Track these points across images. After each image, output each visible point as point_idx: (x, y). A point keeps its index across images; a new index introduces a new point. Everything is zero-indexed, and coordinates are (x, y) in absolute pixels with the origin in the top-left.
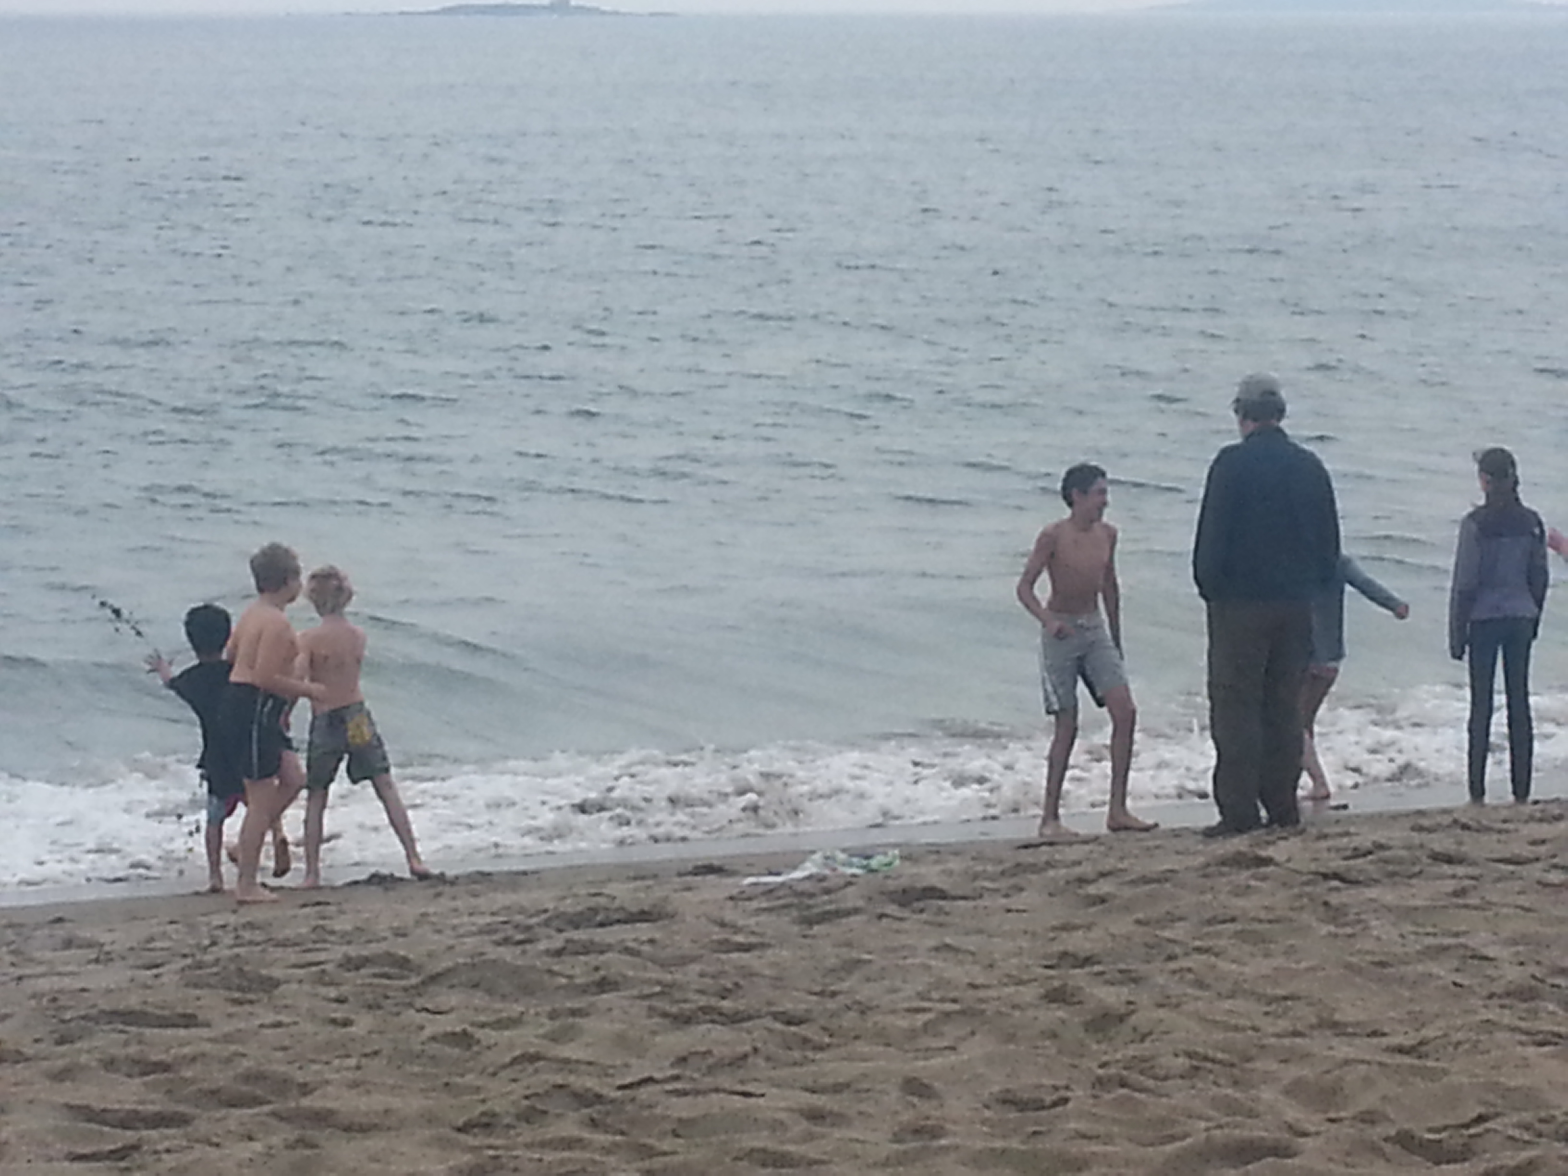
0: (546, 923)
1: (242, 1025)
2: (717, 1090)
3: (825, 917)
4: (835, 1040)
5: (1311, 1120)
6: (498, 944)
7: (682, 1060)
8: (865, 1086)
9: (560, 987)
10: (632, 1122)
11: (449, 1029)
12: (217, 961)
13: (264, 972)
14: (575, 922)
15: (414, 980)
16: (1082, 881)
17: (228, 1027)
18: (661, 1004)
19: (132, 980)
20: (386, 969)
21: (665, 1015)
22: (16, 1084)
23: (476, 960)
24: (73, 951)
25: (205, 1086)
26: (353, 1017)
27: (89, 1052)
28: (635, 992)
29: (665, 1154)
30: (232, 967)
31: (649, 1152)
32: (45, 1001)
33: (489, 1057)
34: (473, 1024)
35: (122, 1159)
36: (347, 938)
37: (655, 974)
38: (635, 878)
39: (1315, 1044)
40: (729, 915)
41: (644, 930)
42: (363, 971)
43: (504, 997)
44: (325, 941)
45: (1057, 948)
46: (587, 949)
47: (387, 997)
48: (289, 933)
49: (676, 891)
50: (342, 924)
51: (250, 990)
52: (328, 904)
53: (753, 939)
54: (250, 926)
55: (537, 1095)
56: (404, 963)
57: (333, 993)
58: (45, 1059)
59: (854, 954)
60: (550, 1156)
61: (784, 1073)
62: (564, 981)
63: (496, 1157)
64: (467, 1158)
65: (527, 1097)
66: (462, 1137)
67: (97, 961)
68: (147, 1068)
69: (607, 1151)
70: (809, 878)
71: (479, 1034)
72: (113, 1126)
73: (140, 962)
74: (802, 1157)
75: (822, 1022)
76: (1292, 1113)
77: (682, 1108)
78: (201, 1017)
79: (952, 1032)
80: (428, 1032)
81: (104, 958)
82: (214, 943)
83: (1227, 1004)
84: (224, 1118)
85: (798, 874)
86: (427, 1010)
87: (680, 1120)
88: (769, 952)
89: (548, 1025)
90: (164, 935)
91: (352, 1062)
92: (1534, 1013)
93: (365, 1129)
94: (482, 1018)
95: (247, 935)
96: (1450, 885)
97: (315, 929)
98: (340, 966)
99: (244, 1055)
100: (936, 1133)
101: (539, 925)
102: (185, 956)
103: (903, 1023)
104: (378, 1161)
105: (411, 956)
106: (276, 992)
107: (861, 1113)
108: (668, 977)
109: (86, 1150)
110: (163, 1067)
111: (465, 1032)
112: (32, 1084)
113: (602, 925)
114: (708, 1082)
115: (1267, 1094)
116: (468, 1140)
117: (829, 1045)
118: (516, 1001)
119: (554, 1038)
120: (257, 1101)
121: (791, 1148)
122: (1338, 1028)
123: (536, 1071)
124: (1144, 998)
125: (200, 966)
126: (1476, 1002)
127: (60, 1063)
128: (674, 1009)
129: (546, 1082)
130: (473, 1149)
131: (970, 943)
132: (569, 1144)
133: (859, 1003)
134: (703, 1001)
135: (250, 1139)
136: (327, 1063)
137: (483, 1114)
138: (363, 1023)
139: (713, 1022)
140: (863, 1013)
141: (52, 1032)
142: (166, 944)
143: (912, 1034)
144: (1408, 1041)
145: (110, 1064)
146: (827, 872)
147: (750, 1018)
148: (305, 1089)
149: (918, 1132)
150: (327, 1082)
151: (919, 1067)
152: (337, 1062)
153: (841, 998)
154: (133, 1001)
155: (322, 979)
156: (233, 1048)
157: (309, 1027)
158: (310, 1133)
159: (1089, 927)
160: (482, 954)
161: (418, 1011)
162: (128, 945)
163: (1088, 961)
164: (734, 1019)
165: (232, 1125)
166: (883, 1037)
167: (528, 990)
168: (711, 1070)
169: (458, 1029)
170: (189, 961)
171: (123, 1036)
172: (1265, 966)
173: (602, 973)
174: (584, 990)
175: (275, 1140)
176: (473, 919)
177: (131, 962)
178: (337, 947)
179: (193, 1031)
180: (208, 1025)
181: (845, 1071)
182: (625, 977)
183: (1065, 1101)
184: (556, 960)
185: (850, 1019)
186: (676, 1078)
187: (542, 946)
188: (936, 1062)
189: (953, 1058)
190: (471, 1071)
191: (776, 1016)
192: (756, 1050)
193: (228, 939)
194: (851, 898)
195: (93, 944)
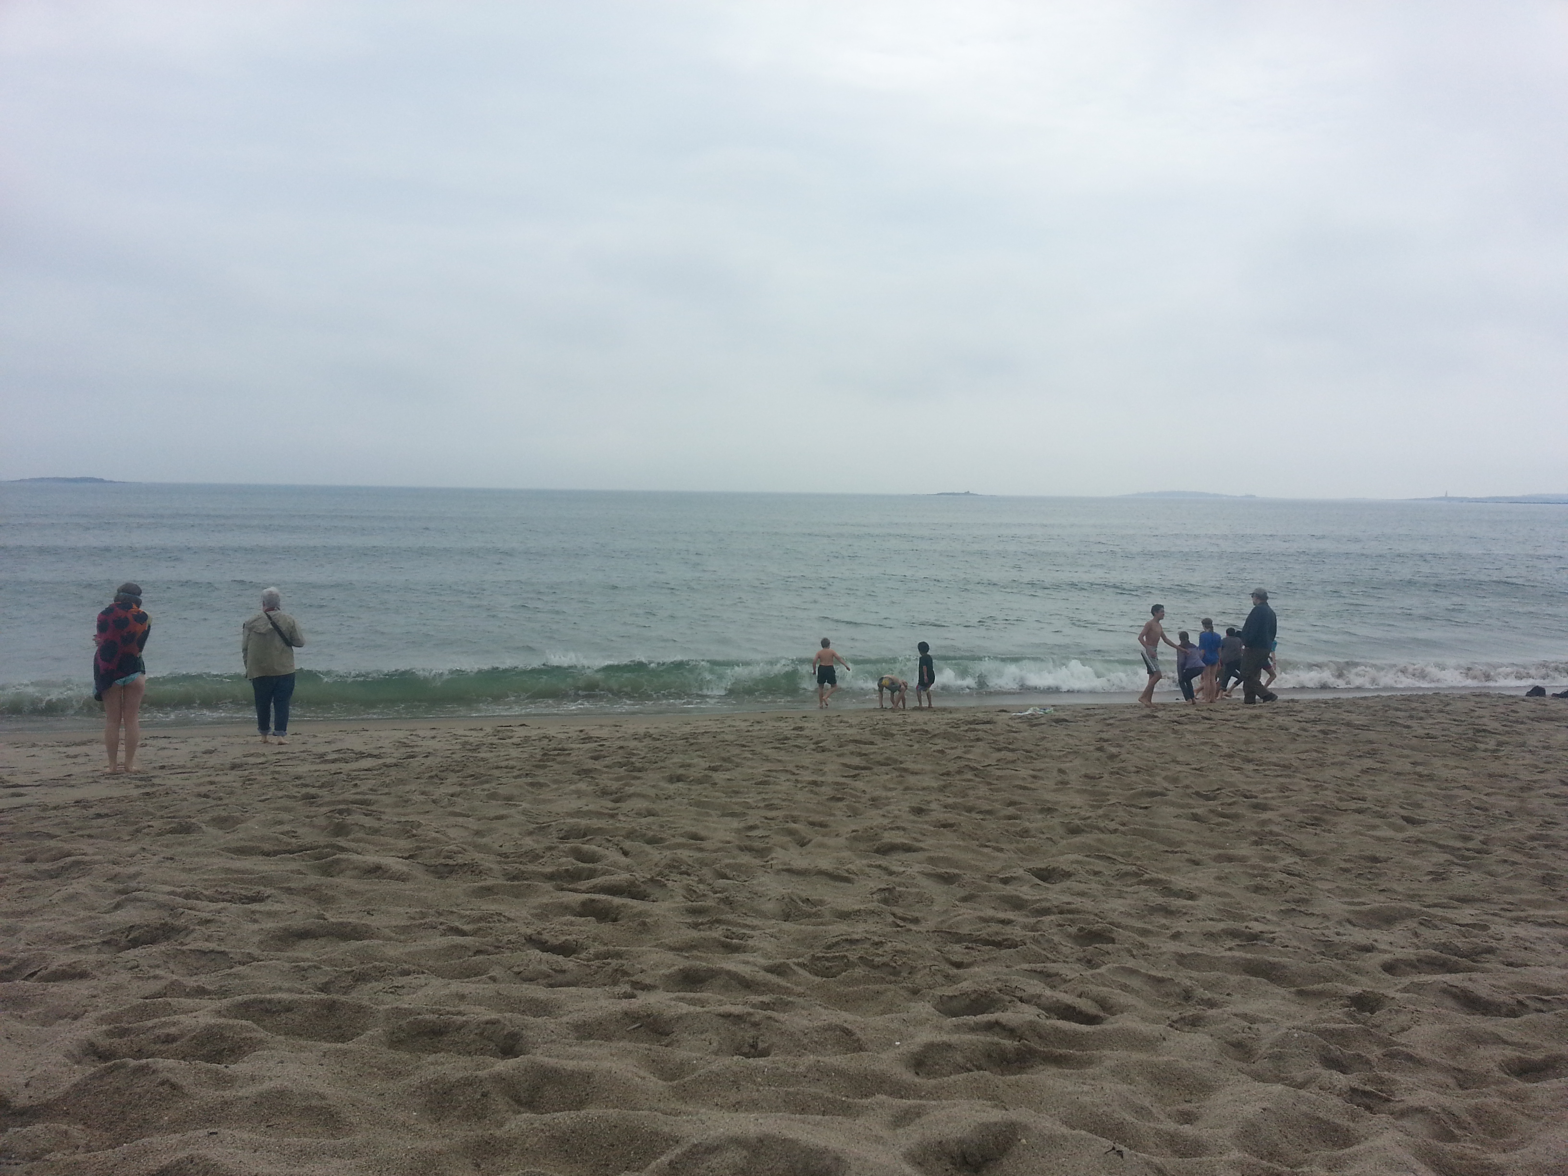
0: (963, 722)
1: (885, 745)
2: (1008, 769)
3: (1035, 725)
4: (1039, 757)
5: (1171, 787)
6: (951, 727)
7: (999, 760)
8: (1048, 770)
9: (967, 740)
10: (986, 776)
11: (938, 749)
12: (879, 728)
13: (891, 732)
14: (971, 723)
15: (929, 736)
16: (1105, 719)
17: (881, 745)
18: (993, 746)
19: (858, 732)
20: (922, 733)
21: (994, 748)
22: (828, 757)
25: (876, 760)
26: (913, 744)
27: (847, 750)
28: (986, 742)
30: (883, 730)
31: (991, 784)
32: (836, 736)
33: (948, 757)
34: (944, 748)
36: (912, 724)
37: (992, 737)
38: (985, 712)
39: (1172, 766)
40: (1011, 723)
41: (988, 726)
42: (916, 733)
43: (952, 742)
45: (1099, 736)
46: (974, 730)
47: (922, 740)
48: (896, 722)
49: (995, 716)
51: (887, 736)
53: (1017, 730)
54: (886, 719)
55: (961, 767)
56: (927, 731)
57: (908, 738)
58: (836, 751)
59: (1045, 735)
61: (1027, 765)
62: (968, 738)
65: (958, 768)
66: (942, 777)
67: (849, 727)
68: (860, 755)
69: (979, 783)
70: (1030, 714)
71: (946, 751)
73: (859, 727)
75: (1036, 752)
76: (1166, 785)
77: (999, 773)
78: (875, 742)
79: (1071, 757)
80: (932, 750)
81: (851, 726)
83: (1146, 754)
84: (881, 769)
85: (1027, 713)
86: (932, 744)
87: (998, 776)
88: (1021, 733)
89: (964, 749)
91: (914, 756)
92: (1233, 762)
93: (916, 773)
94: (947, 747)
96: (1209, 726)
99: (886, 753)
100: (1067, 783)
101: (961, 723)
102: (870, 726)
103: (1058, 754)
105: (929, 730)
106: (894, 737)
107: (1046, 777)
108: (995, 739)
110: (865, 755)
112: (832, 757)
113: (977, 724)
114: (1005, 766)
115: (1158, 779)
116: (945, 778)
117: (1037, 759)
118: (955, 742)
119: (965, 753)
120: (888, 765)
122: (1178, 763)
123: (961, 761)
124: (1123, 751)
125: (874, 729)
126: (1216, 758)
127: (839, 753)
128: (997, 747)
129: (963, 764)
131: (1075, 734)
132: (970, 780)
133: (1046, 748)
134: (1004, 745)
135: (887, 774)
136: (907, 756)
137: (947, 771)
138: (916, 746)
139: (1007, 751)
140: (1047, 751)
141: (838, 744)
143: (1060, 757)
144: (1198, 767)
145: (852, 753)
146: (1035, 713)
147: (1017, 750)
148: (901, 763)
149: (1062, 783)
150: (907, 761)
151: (1063, 766)
152: (909, 756)
153: (1041, 746)
154: (858, 738)
155: (905, 734)
156: (883, 751)
157: (902, 747)
158: (903, 774)
159: (1107, 731)
160: (946, 730)
161: (930, 744)
163: (1107, 741)
164: (1013, 750)
166: (1052, 758)
167: (959, 740)
168: (1006, 763)
169: (941, 749)
170: (872, 728)
171: (855, 746)
172: (1157, 744)
173: (978, 736)
174: (972, 741)
175: (894, 774)
176: (945, 720)
177: (857, 727)
179: (873, 746)
180: (877, 745)
181: (1043, 766)
182: (984, 738)
183: (1102, 777)
184: (966, 732)
185: (1043, 752)
186: (997, 765)
187: (962, 729)
188: (1068, 764)
189: (1071, 764)
190: (944, 760)
191: (1024, 750)
192: (1018, 759)
193: (881, 722)
194: (1043, 720)
195: (847, 722)
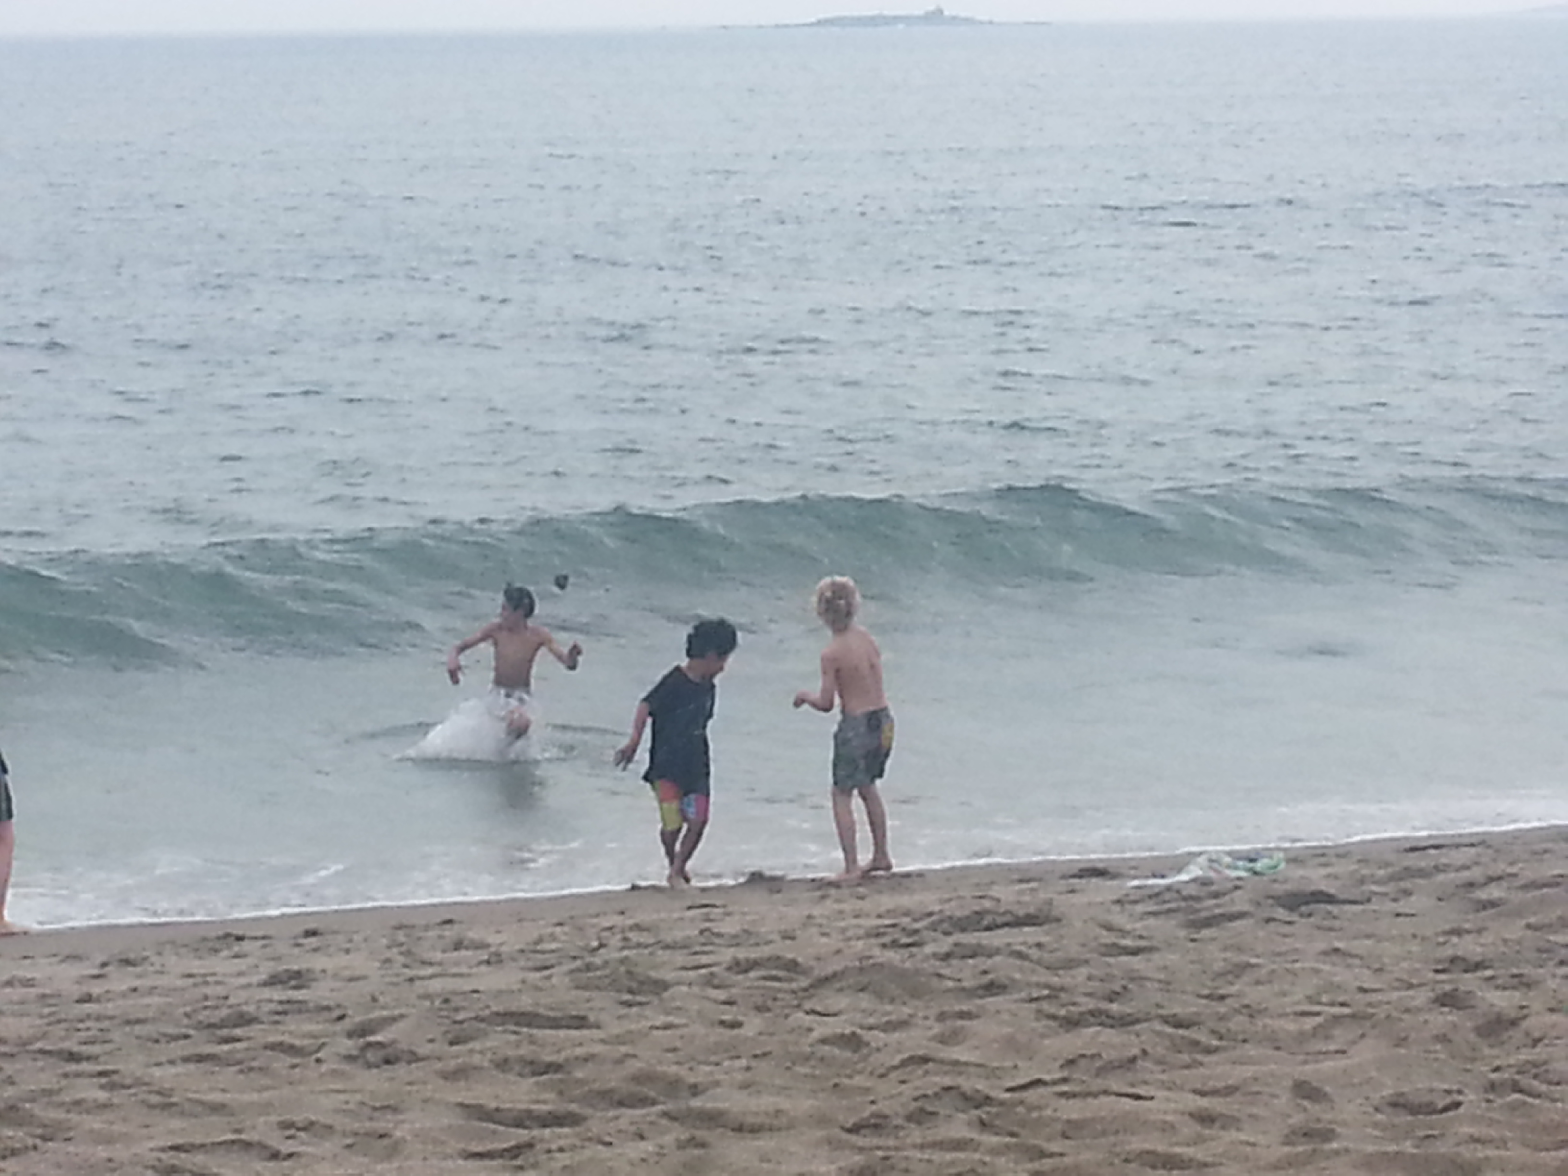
0: (933, 927)
1: (633, 1027)
2: (1106, 1092)
3: (1213, 922)
4: (1224, 1043)
6: (884, 946)
7: (1070, 1063)
8: (1255, 1089)
9: (949, 990)
10: (1023, 1124)
11: (839, 1031)
12: (606, 963)
13: (653, 974)
14: (963, 925)
15: (804, 982)
16: (1471, 885)
17: (616, 1028)
18: (1048, 1007)
19: (523, 982)
20: (774, 973)
21: (1053, 1017)
22: (410, 1084)
23: (865, 963)
24: (463, 953)
25: (596, 1086)
26: (740, 1018)
27: (481, 1052)
28: (1023, 995)
29: (1052, 1155)
30: (622, 969)
31: (1039, 1153)
32: (437, 1003)
33: (877, 1059)
34: (862, 1027)
35: (516, 1157)
36: (735, 941)
37: (1044, 977)
38: (1021, 881)
40: (1119, 919)
41: (1032, 934)
42: (752, 974)
43: (892, 1001)
44: (712, 944)
45: (1449, 952)
46: (974, 953)
47: (775, 999)
48: (678, 935)
49: (1060, 893)
50: (729, 927)
51: (640, 993)
52: (714, 906)
53: (1143, 943)
54: (637, 927)
55: (925, 1096)
56: (793, 966)
57: (721, 995)
58: (439, 1059)
59: (1244, 958)
60: (937, 1156)
61: (1178, 1076)
62: (950, 984)
63: (886, 1158)
64: (857, 1158)
65: (916, 1099)
66: (852, 1138)
67: (488, 962)
68: (539, 1068)
70: (1194, 880)
71: (867, 1036)
72: (507, 1125)
73: (530, 964)
74: (1191, 1160)
75: (1211, 1024)
77: (1070, 1110)
78: (592, 1018)
79: (1341, 1036)
80: (815, 1035)
81: (495, 960)
82: (601, 946)
84: (617, 1118)
85: (1184, 877)
86: (813, 1012)
87: (1069, 1122)
88: (1156, 956)
89: (937, 1029)
90: (553, 937)
91: (743, 1062)
94: (871, 1021)
95: (634, 937)
97: (702, 932)
98: (729, 969)
99: (634, 1056)
100: (1328, 1135)
101: (926, 928)
102: (575, 958)
103: (1291, 1026)
104: (769, 1161)
105: (800, 960)
106: (666, 995)
107: (1250, 1116)
108: (1055, 980)
109: (479, 1149)
110: (556, 1067)
111: (854, 1034)
112: (425, 1083)
113: (988, 928)
114: (1098, 1084)
116: (857, 1140)
117: (1216, 1050)
118: (904, 1003)
119: (943, 1040)
120: (646, 1101)
121: (1178, 1150)
123: (926, 1073)
124: (1536, 1001)
125: (588, 967)
127: (452, 1064)
128: (1063, 1012)
129: (936, 1084)
130: (861, 1149)
131: (1361, 946)
133: (1247, 1006)
134: (1091, 1004)
135: (642, 1138)
136: (717, 1064)
137: (874, 1115)
138: (753, 1025)
139: (1101, 1024)
140: (1251, 1016)
141: (447, 1032)
142: (554, 946)
143: (1302, 1037)
145: (503, 1065)
146: (1212, 874)
147: (1138, 1021)
148: (695, 1090)
149: (1307, 1134)
150: (717, 1084)
151: (1308, 1071)
152: (726, 1063)
153: (1229, 1001)
154: (525, 1003)
155: (710, 982)
156: (623, 1049)
157: (699, 1029)
158: (701, 1133)
159: (1480, 931)
160: (870, 957)
161: (807, 1013)
162: (518, 947)
163: (1478, 966)
164: (1123, 1022)
165: (623, 1124)
166: (1275, 1042)
167: (918, 993)
168: (1100, 1072)
169: (847, 1031)
170: (578, 963)
171: (513, 1037)
173: (990, 976)
174: (970, 993)
175: (668, 1139)
176: (861, 921)
177: (522, 963)
178: (723, 949)
179: (585, 1032)
180: (598, 1027)
181: (1237, 1074)
182: (1013, 980)
183: (1457, 1105)
184: (944, 964)
185: (1238, 1023)
186: (1065, 1080)
187: (928, 949)
188: (1328, 1065)
189: (1341, 1063)
190: (860, 1072)
192: (1145, 1052)
193: (615, 941)
194: (1239, 902)
195: (482, 946)
